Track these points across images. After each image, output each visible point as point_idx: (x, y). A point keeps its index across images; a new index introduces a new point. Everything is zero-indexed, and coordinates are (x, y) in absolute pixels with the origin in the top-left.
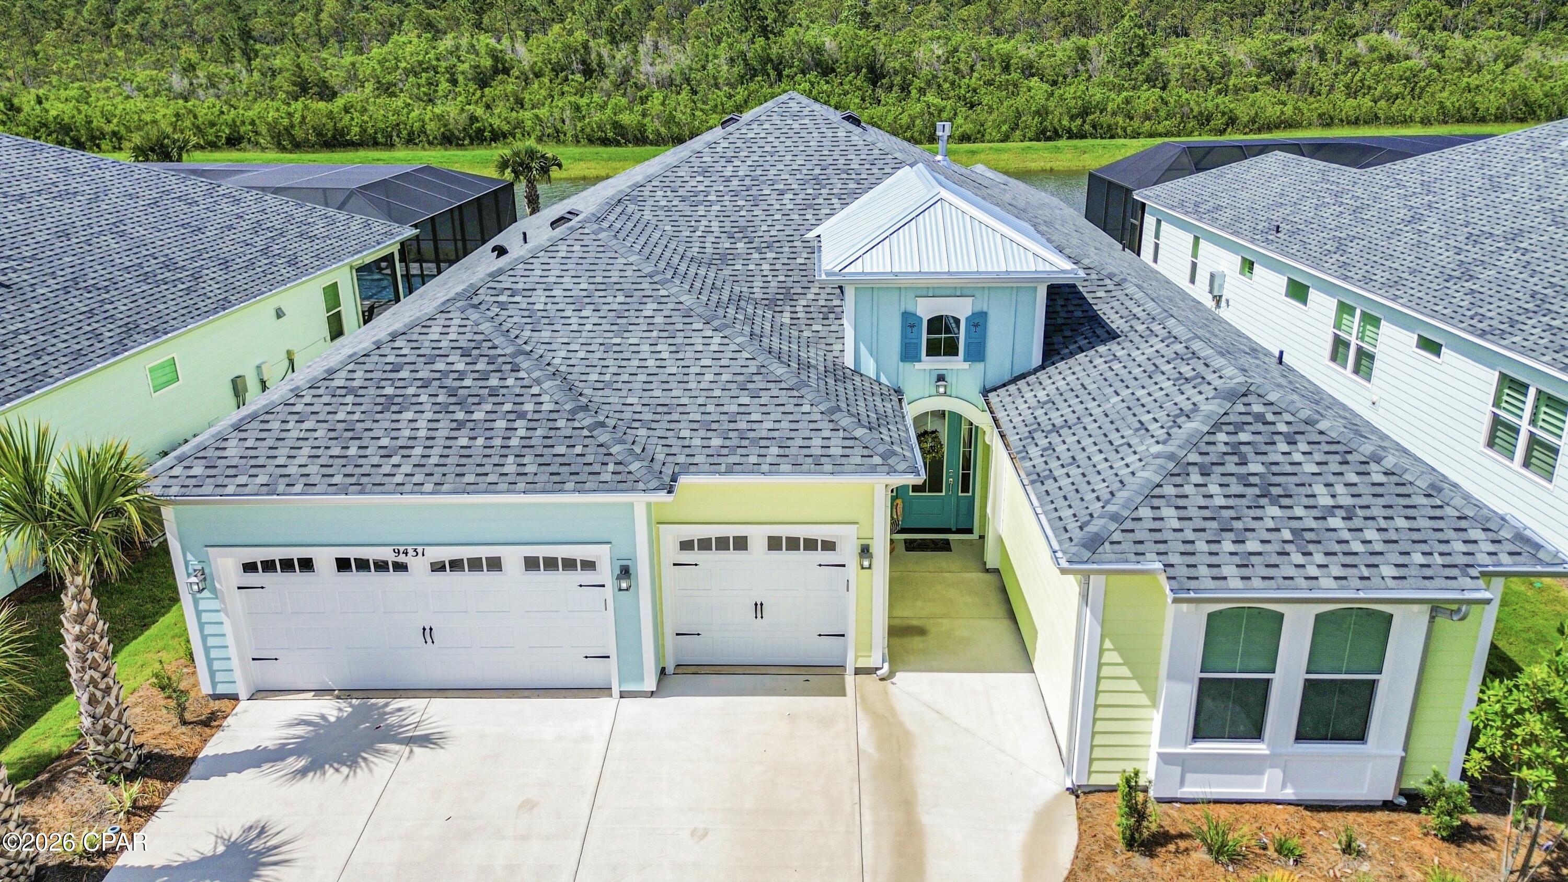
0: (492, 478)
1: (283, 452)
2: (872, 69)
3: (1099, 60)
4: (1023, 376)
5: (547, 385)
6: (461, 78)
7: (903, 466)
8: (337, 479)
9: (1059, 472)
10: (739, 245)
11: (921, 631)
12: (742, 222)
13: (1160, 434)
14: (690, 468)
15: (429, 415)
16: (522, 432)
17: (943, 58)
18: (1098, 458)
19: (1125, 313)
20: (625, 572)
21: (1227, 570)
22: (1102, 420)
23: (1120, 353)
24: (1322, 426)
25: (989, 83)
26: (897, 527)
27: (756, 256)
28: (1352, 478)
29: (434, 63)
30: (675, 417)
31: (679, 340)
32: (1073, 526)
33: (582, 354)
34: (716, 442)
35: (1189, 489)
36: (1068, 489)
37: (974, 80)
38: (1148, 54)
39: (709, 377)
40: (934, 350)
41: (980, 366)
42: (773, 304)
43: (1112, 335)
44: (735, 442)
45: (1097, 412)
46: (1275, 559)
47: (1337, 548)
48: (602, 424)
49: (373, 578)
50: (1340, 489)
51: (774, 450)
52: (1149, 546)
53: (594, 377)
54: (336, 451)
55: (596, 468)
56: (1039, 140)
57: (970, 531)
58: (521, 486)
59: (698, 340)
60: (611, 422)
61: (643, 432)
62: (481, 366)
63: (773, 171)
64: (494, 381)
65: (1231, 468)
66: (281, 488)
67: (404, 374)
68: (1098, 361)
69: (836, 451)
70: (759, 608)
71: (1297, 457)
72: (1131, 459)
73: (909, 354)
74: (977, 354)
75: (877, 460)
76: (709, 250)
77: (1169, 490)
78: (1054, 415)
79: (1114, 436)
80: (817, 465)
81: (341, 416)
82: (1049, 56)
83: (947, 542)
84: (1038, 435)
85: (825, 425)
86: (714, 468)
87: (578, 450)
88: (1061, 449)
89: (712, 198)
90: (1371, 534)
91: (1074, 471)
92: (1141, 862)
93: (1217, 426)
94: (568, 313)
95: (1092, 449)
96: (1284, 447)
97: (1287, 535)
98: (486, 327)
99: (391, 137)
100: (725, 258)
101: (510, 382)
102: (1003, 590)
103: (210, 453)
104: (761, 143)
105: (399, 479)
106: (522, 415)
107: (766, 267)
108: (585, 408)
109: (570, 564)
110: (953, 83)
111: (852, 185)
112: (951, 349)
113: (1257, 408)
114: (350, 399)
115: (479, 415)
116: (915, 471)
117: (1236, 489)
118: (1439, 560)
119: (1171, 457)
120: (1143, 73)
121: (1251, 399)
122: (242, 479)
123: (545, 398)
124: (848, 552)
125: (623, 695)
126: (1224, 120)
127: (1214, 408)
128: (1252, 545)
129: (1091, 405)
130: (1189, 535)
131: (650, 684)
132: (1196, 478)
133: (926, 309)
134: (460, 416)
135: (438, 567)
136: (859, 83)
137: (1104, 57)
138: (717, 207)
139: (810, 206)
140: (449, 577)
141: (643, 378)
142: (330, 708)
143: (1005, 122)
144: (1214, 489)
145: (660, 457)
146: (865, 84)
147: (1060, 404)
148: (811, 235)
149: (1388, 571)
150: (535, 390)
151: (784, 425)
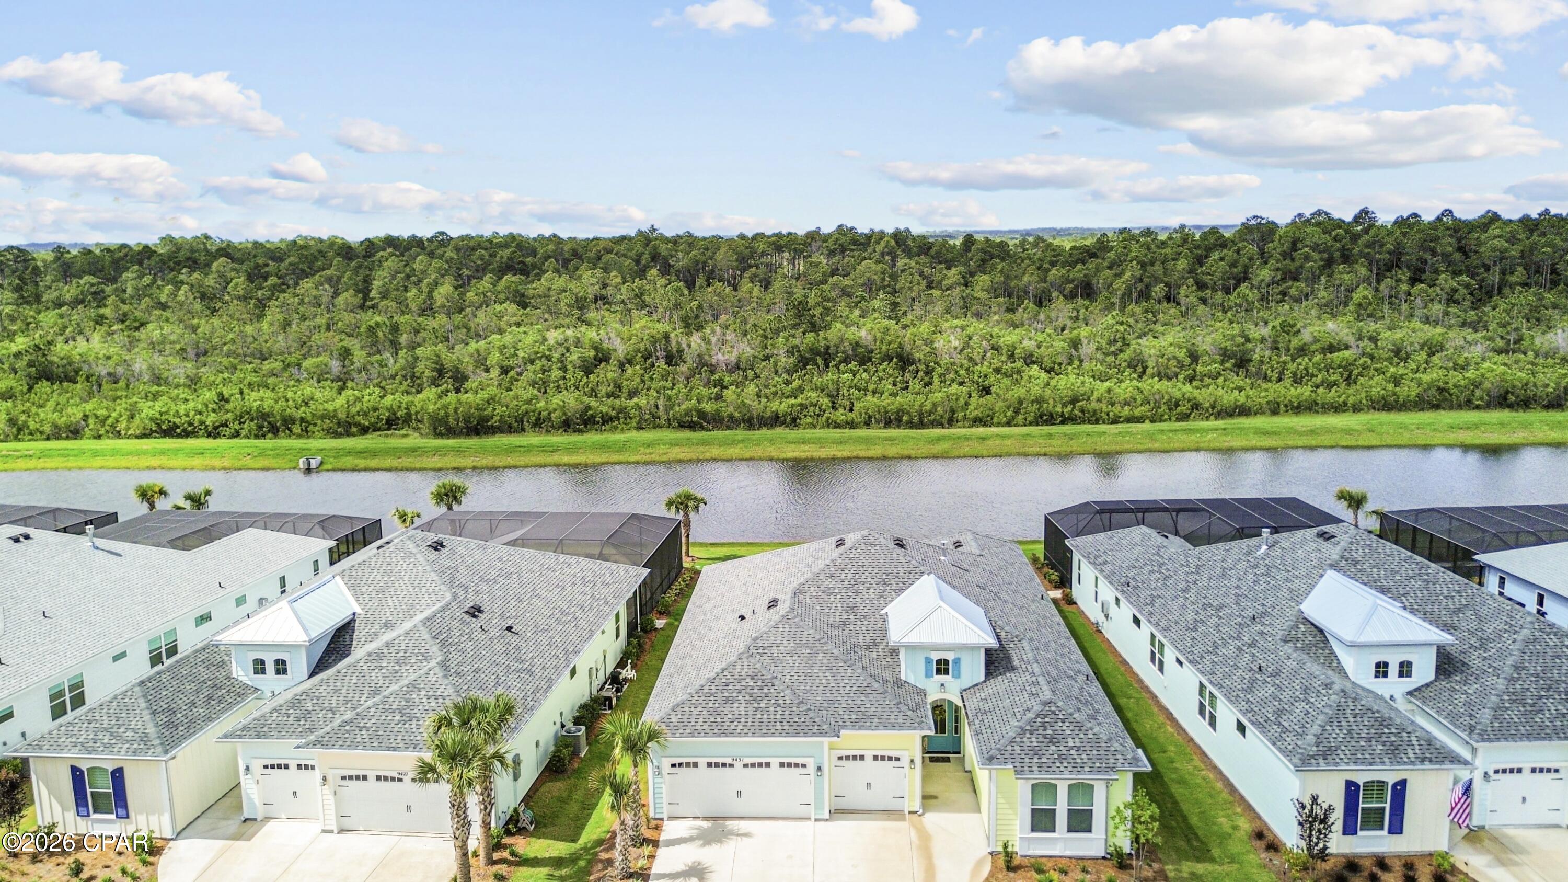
0: (773, 731)
1: (693, 720)
2: (900, 357)
3: (1087, 349)
4: (976, 685)
5: (787, 692)
6: (569, 367)
7: (926, 727)
8: (716, 731)
9: (984, 731)
10: (851, 617)
11: (935, 797)
12: (851, 605)
13: (1019, 717)
14: (844, 727)
15: (744, 705)
16: (780, 712)
17: (959, 349)
18: (998, 726)
19: (1020, 657)
20: (819, 769)
21: (1034, 769)
22: (1002, 710)
23: (1014, 678)
24: (1075, 716)
25: (997, 371)
26: (925, 751)
27: (859, 623)
28: (1082, 736)
29: (547, 353)
30: (836, 705)
31: (834, 671)
32: (985, 752)
33: (796, 677)
34: (854, 716)
35: (1025, 740)
36: (986, 739)
37: (985, 368)
38: (1128, 345)
39: (848, 688)
40: (939, 671)
41: (959, 680)
42: (868, 648)
43: (1013, 669)
44: (861, 717)
45: (1001, 706)
46: (1051, 765)
47: (1071, 761)
48: (809, 709)
49: (721, 770)
50: (1077, 740)
51: (876, 720)
52: (1010, 760)
53: (802, 688)
54: (713, 720)
55: (811, 727)
56: (1037, 425)
57: (959, 753)
58: (784, 734)
59: (842, 671)
60: (812, 708)
61: (825, 712)
62: (759, 684)
63: (864, 577)
64: (766, 690)
65: (1040, 732)
66: (696, 735)
67: (730, 687)
68: (1006, 681)
69: (900, 721)
70: (869, 785)
71: (1064, 728)
72: (1008, 727)
73: (928, 675)
74: (957, 676)
75: (916, 725)
76: (838, 620)
77: (1018, 740)
78: (986, 705)
79: (1005, 717)
80: (894, 726)
81: (711, 705)
82: (1048, 348)
83: (949, 758)
84: (979, 714)
85: (895, 709)
86: (854, 727)
87: (803, 720)
88: (986, 721)
89: (836, 591)
90: (1084, 756)
91: (989, 731)
92: (1012, 875)
93: (1038, 716)
94: (788, 658)
95: (996, 722)
96: (1060, 724)
97: (1056, 756)
98: (758, 666)
99: (522, 422)
100: (845, 624)
101: (772, 691)
102: (972, 780)
103: (666, 720)
104: (857, 560)
105: (739, 731)
106: (779, 705)
107: (864, 628)
108: (802, 702)
109: (797, 765)
110: (968, 369)
111: (901, 585)
112: (946, 672)
113: (1053, 709)
114: (712, 698)
115: (763, 705)
116: (930, 729)
117: (1041, 739)
118: (1104, 765)
119: (1021, 727)
120: (1125, 361)
121: (1052, 705)
122: (681, 731)
123: (786, 698)
124: (905, 762)
125: (816, 820)
126: (1189, 405)
127: (1037, 708)
128: (1044, 760)
129: (999, 702)
130: (1023, 756)
131: (827, 816)
132: (1028, 735)
133: (935, 656)
134: (756, 705)
135: (746, 766)
136: (891, 371)
137: (1093, 346)
138: (839, 596)
139: (882, 596)
140: (750, 770)
141: (821, 688)
142: (705, 824)
143: (1008, 407)
144: (1034, 739)
145: (833, 723)
146: (896, 371)
147: (989, 701)
148: (883, 612)
149: (1087, 769)
150: (782, 694)
151: (879, 709)
